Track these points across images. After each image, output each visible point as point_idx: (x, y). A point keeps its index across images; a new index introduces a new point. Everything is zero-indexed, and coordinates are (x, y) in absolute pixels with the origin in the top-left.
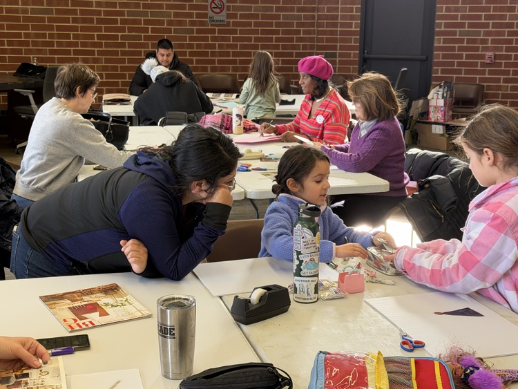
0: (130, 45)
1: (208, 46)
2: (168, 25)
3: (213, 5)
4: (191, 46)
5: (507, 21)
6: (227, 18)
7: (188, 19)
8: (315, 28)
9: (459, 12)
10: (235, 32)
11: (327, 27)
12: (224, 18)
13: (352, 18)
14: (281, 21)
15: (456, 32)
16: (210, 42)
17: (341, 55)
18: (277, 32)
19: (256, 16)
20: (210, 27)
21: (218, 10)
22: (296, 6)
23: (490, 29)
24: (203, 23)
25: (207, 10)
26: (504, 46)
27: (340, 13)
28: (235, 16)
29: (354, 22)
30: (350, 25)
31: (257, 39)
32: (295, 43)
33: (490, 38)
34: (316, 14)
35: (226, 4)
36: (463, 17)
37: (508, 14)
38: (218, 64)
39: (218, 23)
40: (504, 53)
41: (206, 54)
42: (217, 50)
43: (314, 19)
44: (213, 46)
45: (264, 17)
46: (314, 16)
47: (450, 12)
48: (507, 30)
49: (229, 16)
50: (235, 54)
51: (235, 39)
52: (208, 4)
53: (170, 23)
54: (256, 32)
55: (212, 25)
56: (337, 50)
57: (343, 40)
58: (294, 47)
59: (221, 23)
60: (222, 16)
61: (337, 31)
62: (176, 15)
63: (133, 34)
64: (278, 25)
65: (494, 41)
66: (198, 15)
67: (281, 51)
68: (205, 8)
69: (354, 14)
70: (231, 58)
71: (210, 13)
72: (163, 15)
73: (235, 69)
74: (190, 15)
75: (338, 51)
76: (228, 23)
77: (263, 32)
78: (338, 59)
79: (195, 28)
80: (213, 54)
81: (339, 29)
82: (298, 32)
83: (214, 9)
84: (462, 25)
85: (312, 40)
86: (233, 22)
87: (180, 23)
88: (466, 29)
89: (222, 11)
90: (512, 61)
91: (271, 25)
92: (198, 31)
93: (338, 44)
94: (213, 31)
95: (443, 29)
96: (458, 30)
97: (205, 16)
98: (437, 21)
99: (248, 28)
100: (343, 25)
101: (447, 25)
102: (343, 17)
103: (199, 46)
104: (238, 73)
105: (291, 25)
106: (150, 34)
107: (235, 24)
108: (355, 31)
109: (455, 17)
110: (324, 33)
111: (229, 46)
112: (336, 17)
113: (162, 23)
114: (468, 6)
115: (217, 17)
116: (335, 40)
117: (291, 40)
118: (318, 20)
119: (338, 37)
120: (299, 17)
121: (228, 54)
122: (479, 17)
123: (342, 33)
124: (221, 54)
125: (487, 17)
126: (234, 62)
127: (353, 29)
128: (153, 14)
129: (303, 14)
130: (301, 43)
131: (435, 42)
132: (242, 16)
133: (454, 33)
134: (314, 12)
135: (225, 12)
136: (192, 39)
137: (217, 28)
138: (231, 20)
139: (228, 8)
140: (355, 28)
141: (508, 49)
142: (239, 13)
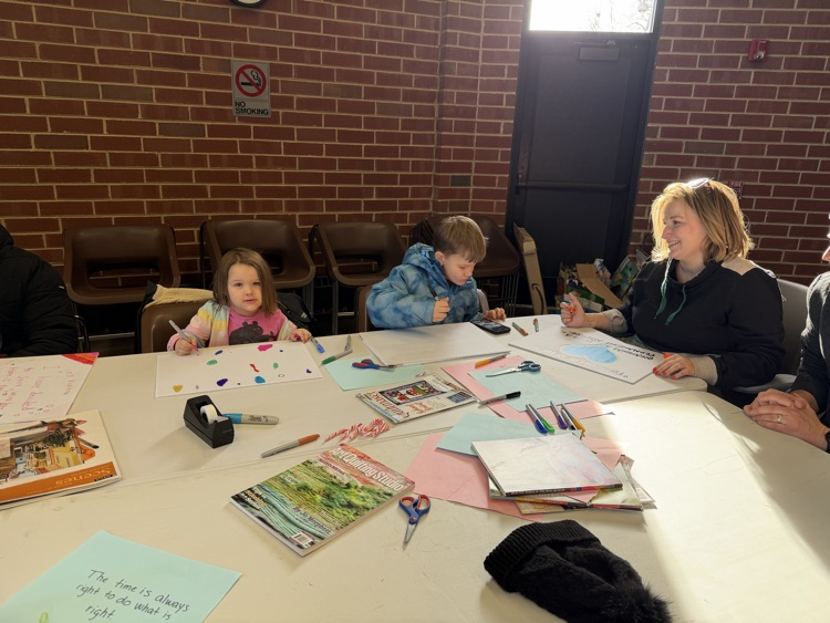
0: (60, 159)
1: (235, 162)
2: (144, 116)
3: (242, 79)
4: (199, 161)
5: (771, 128)
6: (273, 105)
7: (189, 106)
8: (435, 132)
9: (689, 110)
10: (289, 134)
11: (456, 131)
12: (266, 106)
13: (501, 114)
14: (375, 116)
15: (680, 144)
16: (239, 153)
17: (478, 181)
18: (367, 137)
19: (329, 105)
20: (237, 123)
21: (252, 90)
22: (401, 88)
23: (740, 141)
24: (222, 115)
25: (229, 87)
26: (760, 171)
27: (478, 106)
28: (287, 103)
29: (503, 122)
30: (496, 128)
31: (332, 150)
32: (400, 159)
33: (738, 157)
34: (436, 105)
35: (269, 78)
36: (695, 119)
37: (773, 115)
38: (258, 196)
39: (253, 115)
40: (759, 183)
41: (233, 177)
42: (254, 170)
43: (433, 115)
44: (247, 162)
45: (344, 107)
46: (432, 108)
47: (674, 109)
48: (768, 144)
49: (275, 102)
50: (291, 178)
51: (290, 149)
52: (232, 75)
53: (150, 112)
54: (329, 135)
55: (241, 119)
56: (470, 172)
57: (481, 155)
58: (399, 166)
59: (261, 116)
60: (263, 102)
61: (472, 137)
62: (162, 95)
63: (65, 133)
64: (370, 123)
65: (743, 163)
66: (211, 98)
67: (375, 172)
68: (226, 83)
69: (504, 106)
70: (283, 185)
71: (237, 95)
72: (133, 93)
73: (292, 206)
74: (195, 97)
75: (473, 174)
76: (276, 115)
77: (344, 136)
78: (472, 188)
79: (206, 123)
80: (247, 177)
81: (476, 134)
82: (405, 138)
83: (244, 87)
84: (692, 133)
85: (427, 153)
86: (284, 114)
87: (172, 113)
88: (699, 140)
89: (260, 92)
90: (771, 197)
91: (357, 123)
92: (213, 131)
93: (474, 162)
94: (245, 132)
95: (659, 138)
96: (684, 141)
97: (227, 99)
98: (649, 125)
99: (314, 127)
100: (482, 128)
101: (666, 133)
102: (484, 112)
103: (216, 161)
104: (298, 214)
105: (392, 124)
106: (105, 134)
107: (289, 118)
108: (503, 138)
109: (682, 119)
110: (451, 140)
111: (279, 162)
112: (470, 113)
113: (132, 111)
114: (706, 99)
115: (251, 104)
116: (469, 154)
117: (394, 152)
118: (441, 116)
119: (474, 148)
120: (407, 111)
121: (276, 177)
122: (723, 120)
123: (481, 141)
124: (263, 177)
125: (738, 121)
126: (290, 192)
127: (501, 135)
128: (108, 92)
129: (413, 104)
130: (411, 159)
131: (644, 161)
132: (302, 104)
133: (678, 147)
134: (433, 101)
135: (267, 94)
136: (200, 146)
137: (252, 125)
138: (281, 111)
139: (274, 88)
140: (505, 132)
141: (765, 177)
142: (295, 96)
